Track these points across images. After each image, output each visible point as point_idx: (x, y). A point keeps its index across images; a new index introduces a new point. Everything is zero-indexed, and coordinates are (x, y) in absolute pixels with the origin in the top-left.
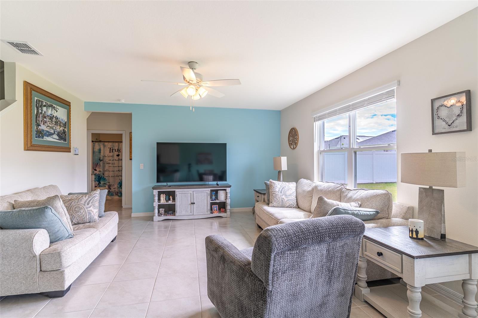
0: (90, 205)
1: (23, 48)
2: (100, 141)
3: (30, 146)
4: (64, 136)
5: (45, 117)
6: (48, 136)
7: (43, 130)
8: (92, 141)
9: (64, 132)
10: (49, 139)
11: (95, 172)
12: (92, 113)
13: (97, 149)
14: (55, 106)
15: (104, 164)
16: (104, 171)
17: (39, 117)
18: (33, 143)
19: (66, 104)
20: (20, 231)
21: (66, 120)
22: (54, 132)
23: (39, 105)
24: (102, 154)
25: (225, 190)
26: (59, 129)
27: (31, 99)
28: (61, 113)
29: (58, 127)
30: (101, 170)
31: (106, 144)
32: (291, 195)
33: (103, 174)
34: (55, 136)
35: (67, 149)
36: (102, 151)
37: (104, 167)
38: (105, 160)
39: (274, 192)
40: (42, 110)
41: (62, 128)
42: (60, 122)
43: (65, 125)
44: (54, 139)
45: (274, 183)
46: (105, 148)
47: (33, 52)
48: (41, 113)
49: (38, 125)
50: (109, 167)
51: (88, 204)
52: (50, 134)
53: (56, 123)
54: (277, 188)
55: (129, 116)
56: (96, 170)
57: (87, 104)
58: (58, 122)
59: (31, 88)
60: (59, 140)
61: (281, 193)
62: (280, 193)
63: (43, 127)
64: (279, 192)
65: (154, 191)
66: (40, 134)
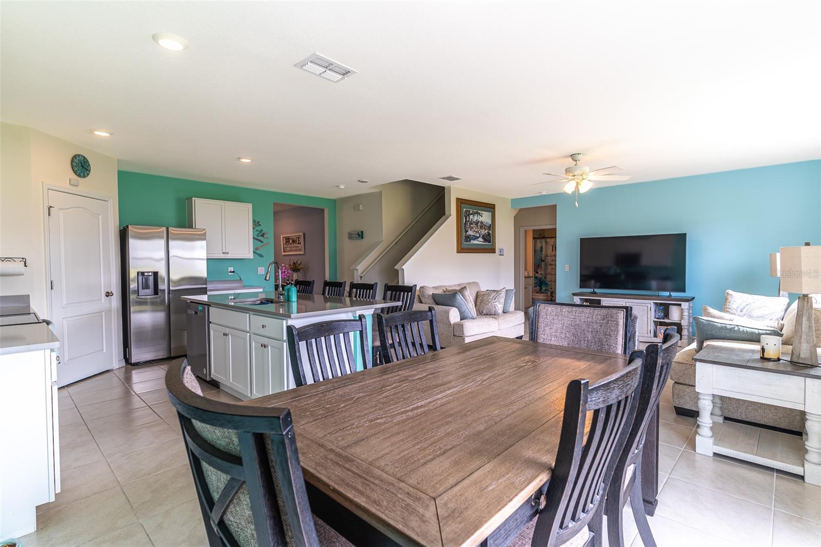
0: (496, 300)
1: (451, 179)
2: (544, 237)
3: (461, 250)
4: (489, 238)
5: (472, 224)
6: (474, 240)
7: (470, 235)
8: (534, 238)
9: (489, 234)
10: (475, 242)
11: (537, 275)
12: (520, 209)
13: (539, 246)
14: (480, 212)
15: (546, 265)
16: (546, 274)
17: (467, 224)
18: (462, 247)
19: (490, 208)
20: (444, 307)
21: (490, 223)
22: (480, 235)
23: (468, 214)
24: (544, 252)
25: (680, 305)
26: (484, 232)
27: (461, 211)
28: (485, 217)
29: (483, 230)
30: (543, 272)
31: (548, 240)
32: (762, 317)
33: (545, 278)
34: (481, 239)
35: (493, 251)
36: (544, 250)
37: (546, 269)
38: (547, 261)
39: (727, 309)
40: (469, 218)
41: (486, 231)
42: (485, 226)
43: (489, 228)
44: (479, 242)
45: (731, 295)
46: (548, 246)
47: (457, 179)
48: (469, 221)
49: (467, 231)
50: (552, 269)
51: (495, 300)
52: (476, 238)
53: (481, 227)
54: (735, 303)
55: (553, 208)
56: (537, 273)
57: (514, 201)
58: (483, 226)
59: (461, 203)
60: (484, 242)
61: (741, 311)
62: (739, 311)
63: (470, 233)
64: (737, 311)
65: (575, 297)
66: (468, 238)
